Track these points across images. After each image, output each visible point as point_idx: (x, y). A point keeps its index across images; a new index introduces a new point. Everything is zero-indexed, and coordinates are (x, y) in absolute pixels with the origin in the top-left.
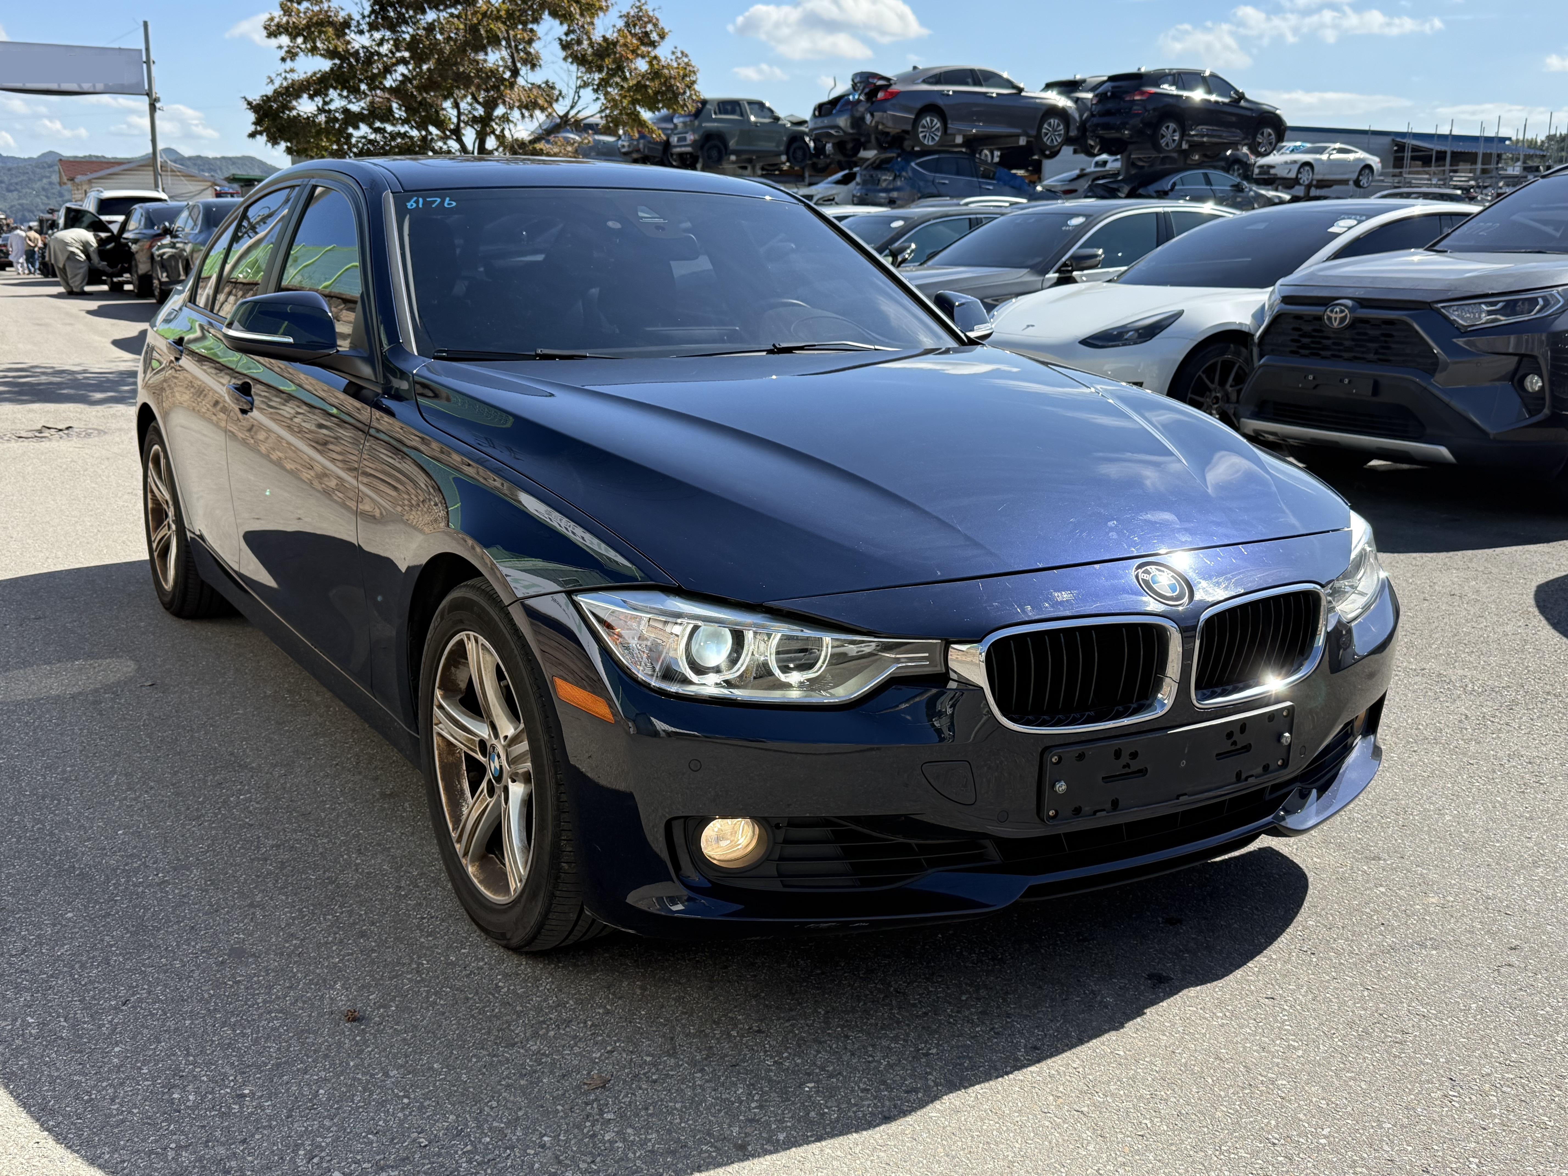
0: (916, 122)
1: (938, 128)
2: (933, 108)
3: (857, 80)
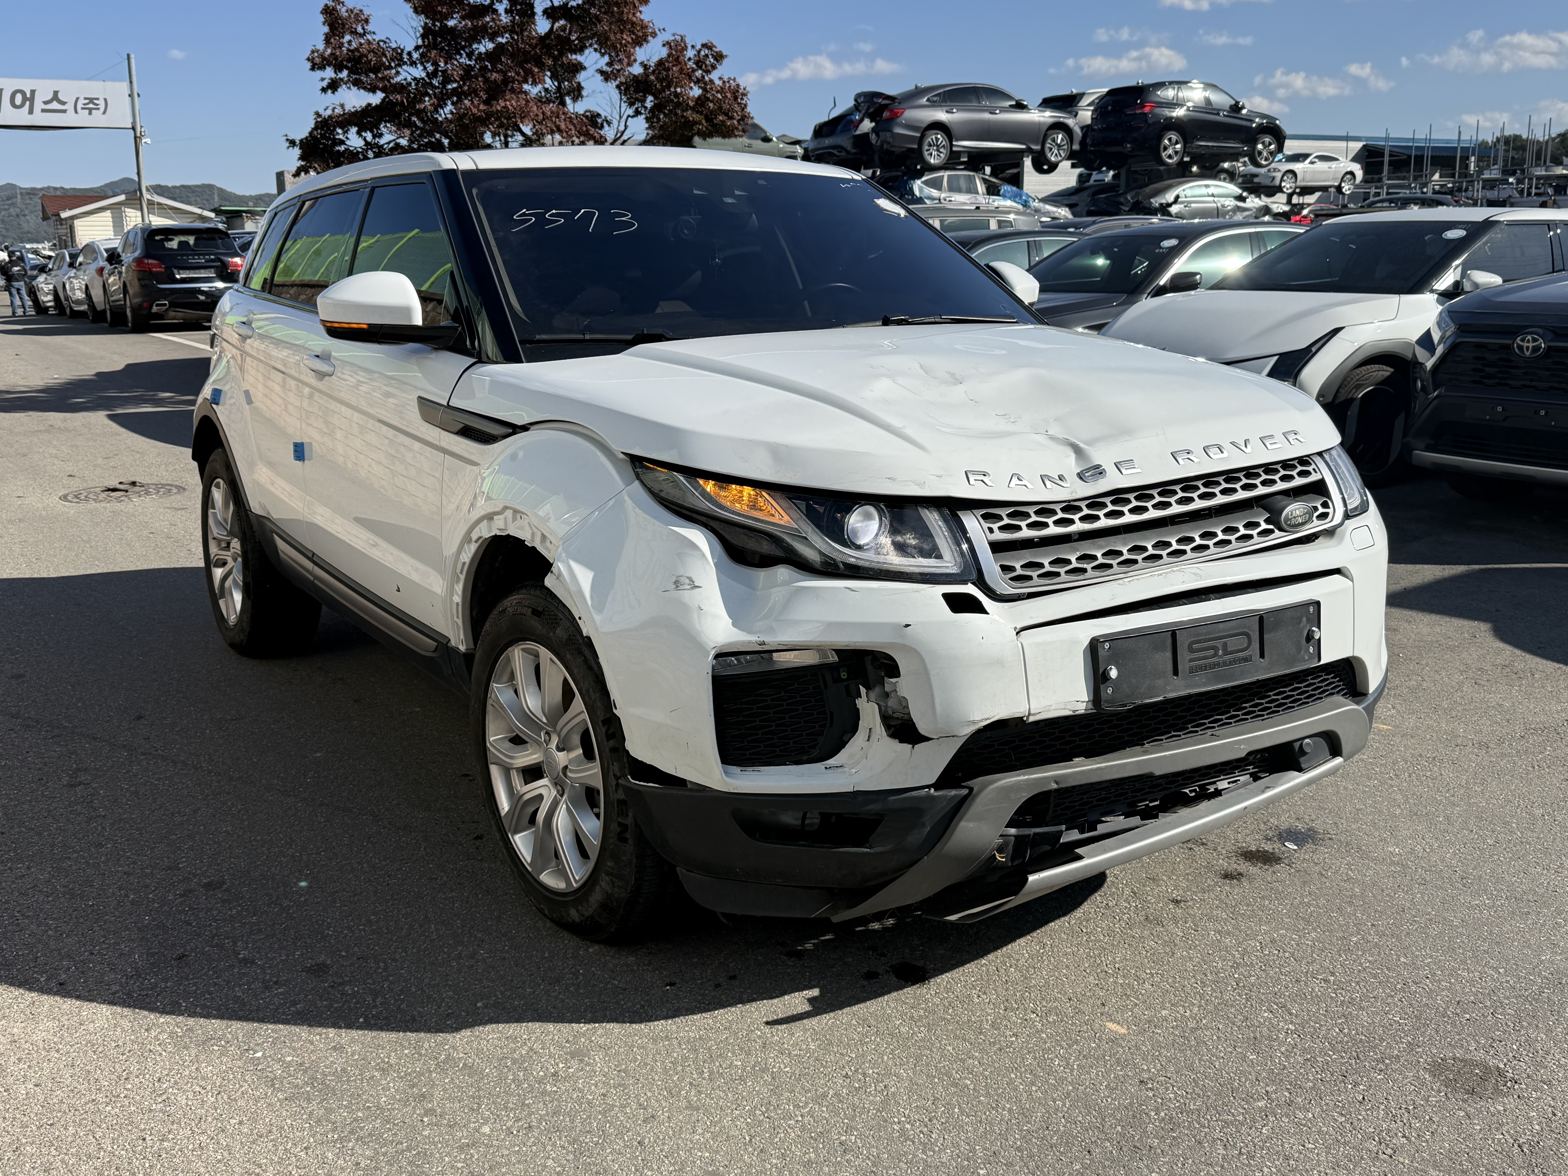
0: (921, 140)
1: (944, 146)
2: (938, 126)
3: (860, 100)
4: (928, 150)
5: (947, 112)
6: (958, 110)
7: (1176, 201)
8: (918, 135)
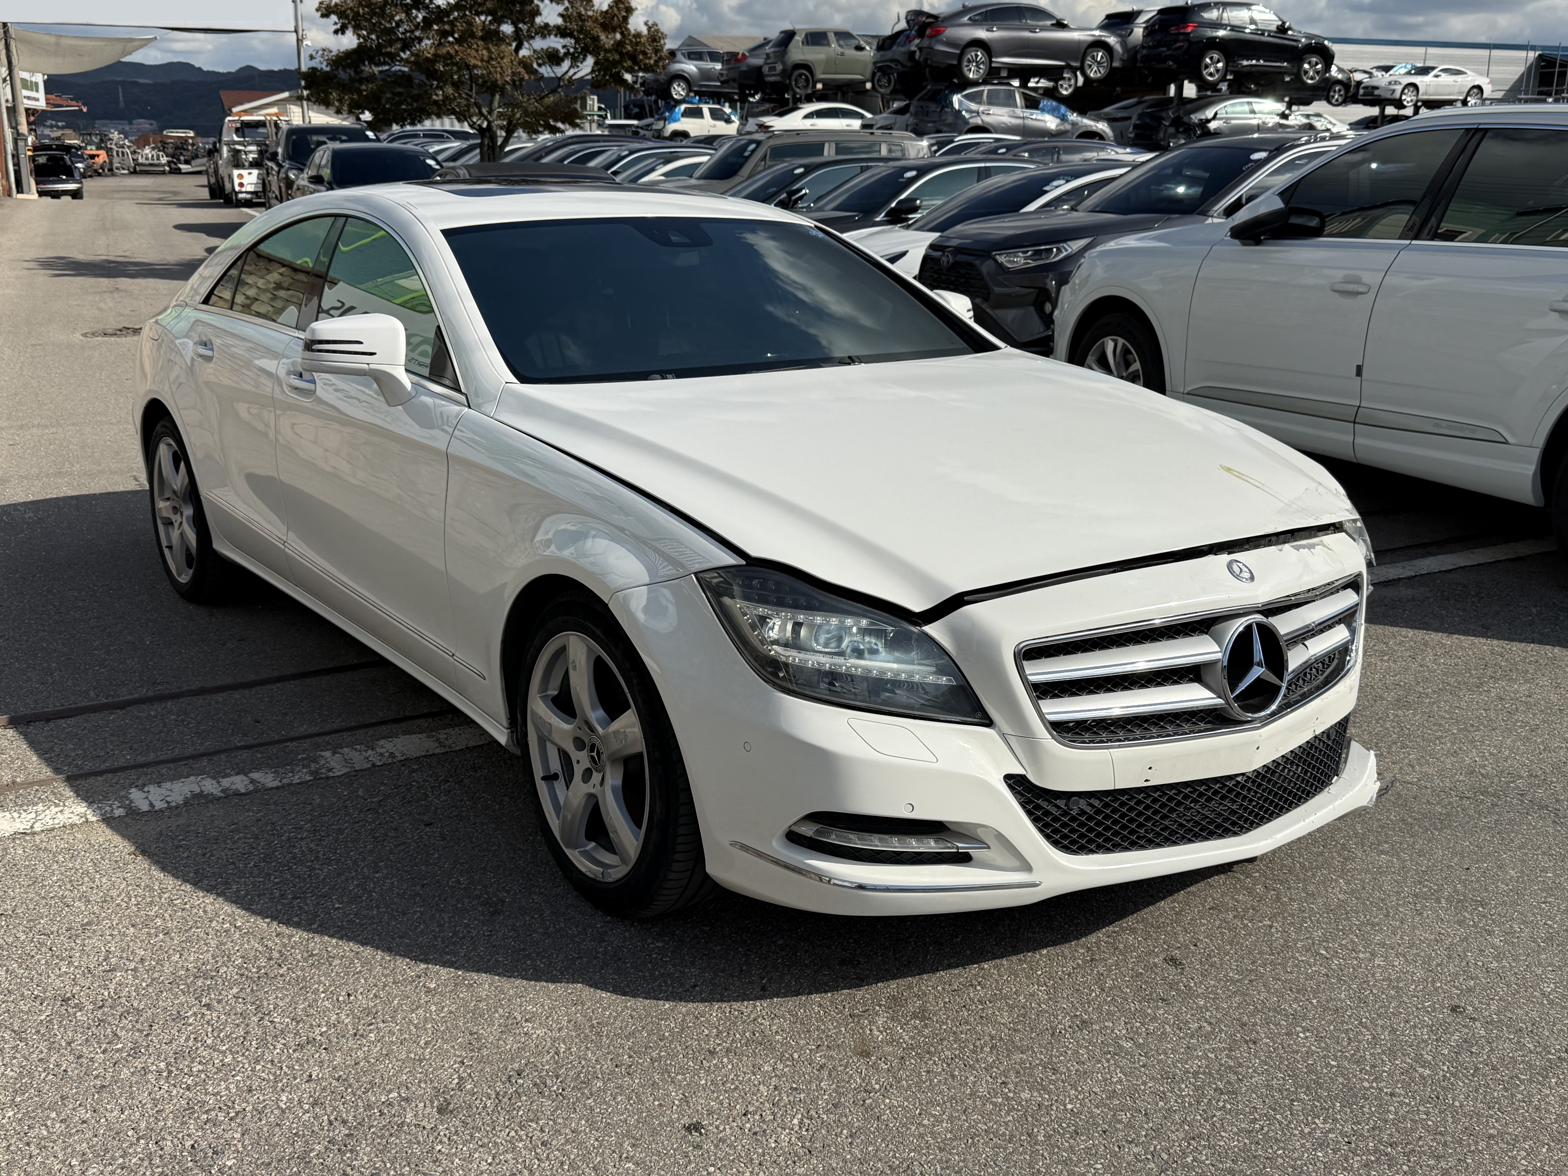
0: (960, 57)
1: (983, 62)
2: (978, 43)
3: (909, 18)
4: (967, 66)
5: (988, 30)
6: (999, 29)
7: (1214, 118)
8: (958, 52)
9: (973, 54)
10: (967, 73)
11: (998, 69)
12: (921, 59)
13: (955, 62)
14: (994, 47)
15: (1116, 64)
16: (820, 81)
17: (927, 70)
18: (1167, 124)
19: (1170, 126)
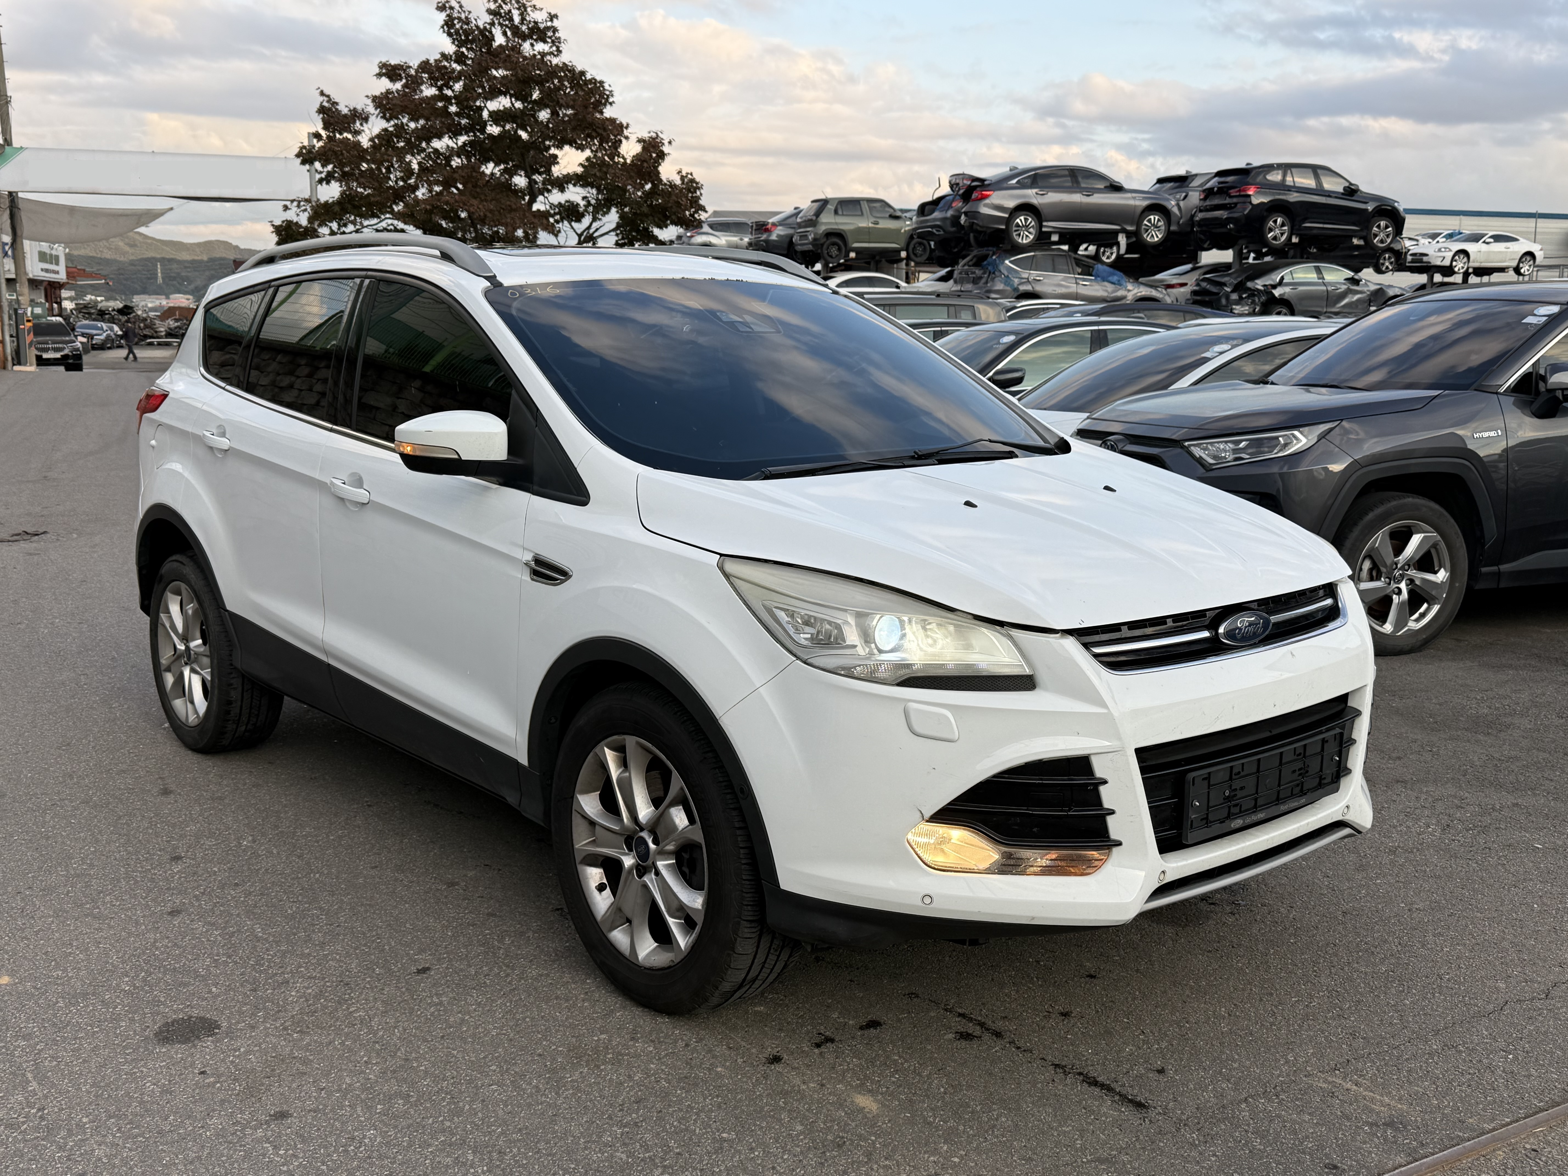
0: (1008, 221)
1: (1033, 227)
2: (1026, 208)
3: (953, 182)
4: (1016, 231)
5: (1038, 193)
6: (1049, 192)
7: (1281, 283)
8: (1006, 216)
9: (1022, 218)
10: (1016, 238)
11: (1049, 234)
12: (967, 224)
13: (1004, 227)
14: (1044, 212)
15: (1173, 228)
16: (853, 250)
17: (972, 235)
18: (1228, 290)
19: (1232, 292)
